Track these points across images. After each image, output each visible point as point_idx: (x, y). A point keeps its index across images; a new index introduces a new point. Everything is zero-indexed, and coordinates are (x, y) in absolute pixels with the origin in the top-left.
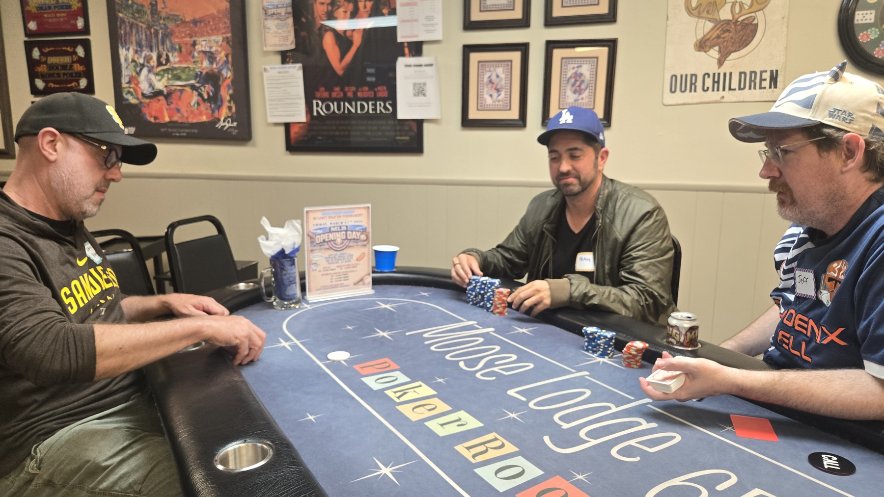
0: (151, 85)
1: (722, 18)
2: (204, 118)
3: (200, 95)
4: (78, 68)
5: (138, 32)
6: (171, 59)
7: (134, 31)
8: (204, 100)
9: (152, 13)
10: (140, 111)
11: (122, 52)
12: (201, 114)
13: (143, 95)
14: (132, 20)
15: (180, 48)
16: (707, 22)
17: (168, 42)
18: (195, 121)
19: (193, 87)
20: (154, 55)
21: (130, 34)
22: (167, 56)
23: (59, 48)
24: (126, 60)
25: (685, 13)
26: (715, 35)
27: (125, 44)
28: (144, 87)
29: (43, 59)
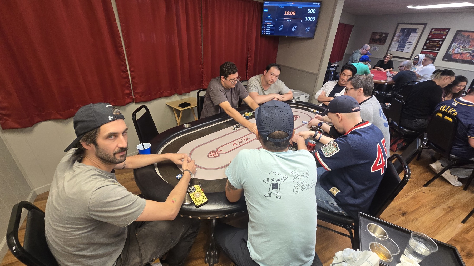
0: (458, 51)
2: (469, 59)
3: (471, 55)
4: (438, 46)
5: (460, 41)
6: (467, 47)
7: (460, 40)
8: (471, 56)
9: (467, 37)
10: (451, 56)
11: (453, 44)
12: (468, 58)
13: (454, 53)
14: (460, 38)
15: (471, 45)
17: (468, 43)
18: (466, 59)
19: (469, 53)
20: (462, 46)
21: (458, 41)
22: (466, 46)
23: (434, 41)
24: (454, 46)
27: (455, 43)
28: (456, 51)
29: (429, 43)
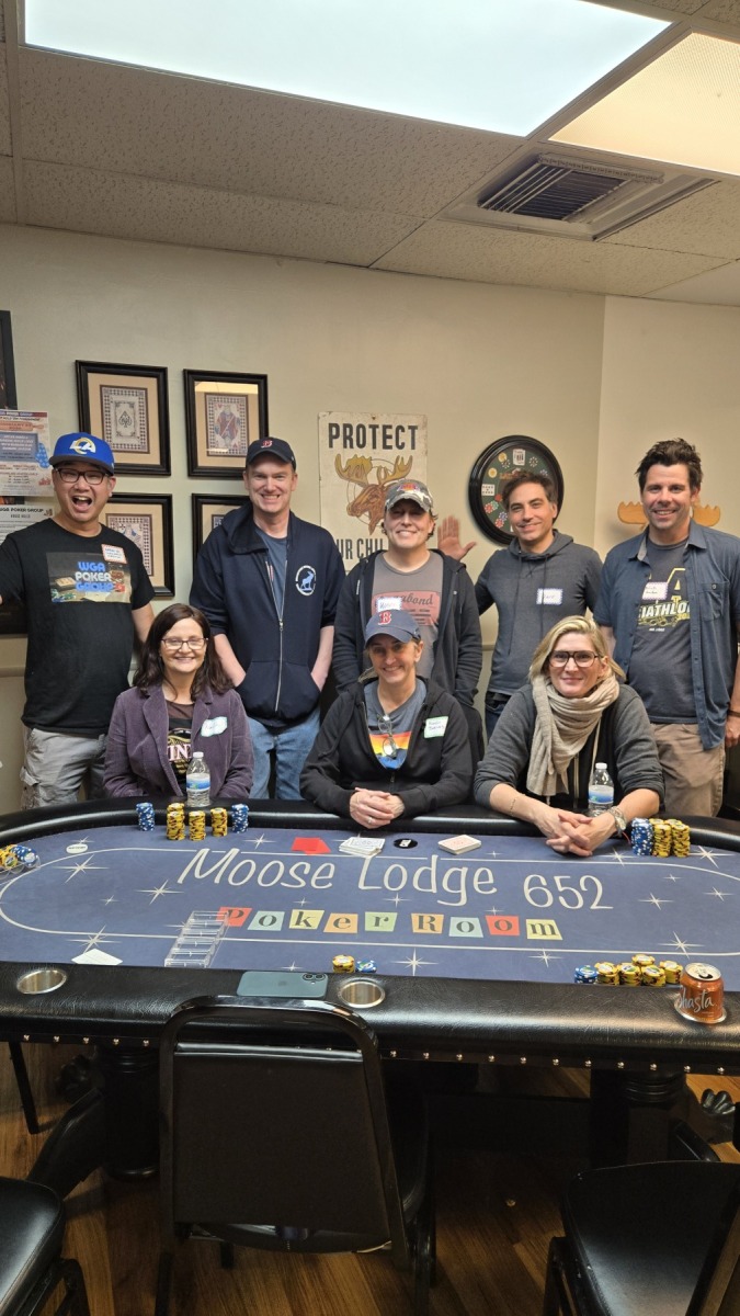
1: (370, 482)
16: (357, 486)
25: (336, 474)
26: (365, 500)
